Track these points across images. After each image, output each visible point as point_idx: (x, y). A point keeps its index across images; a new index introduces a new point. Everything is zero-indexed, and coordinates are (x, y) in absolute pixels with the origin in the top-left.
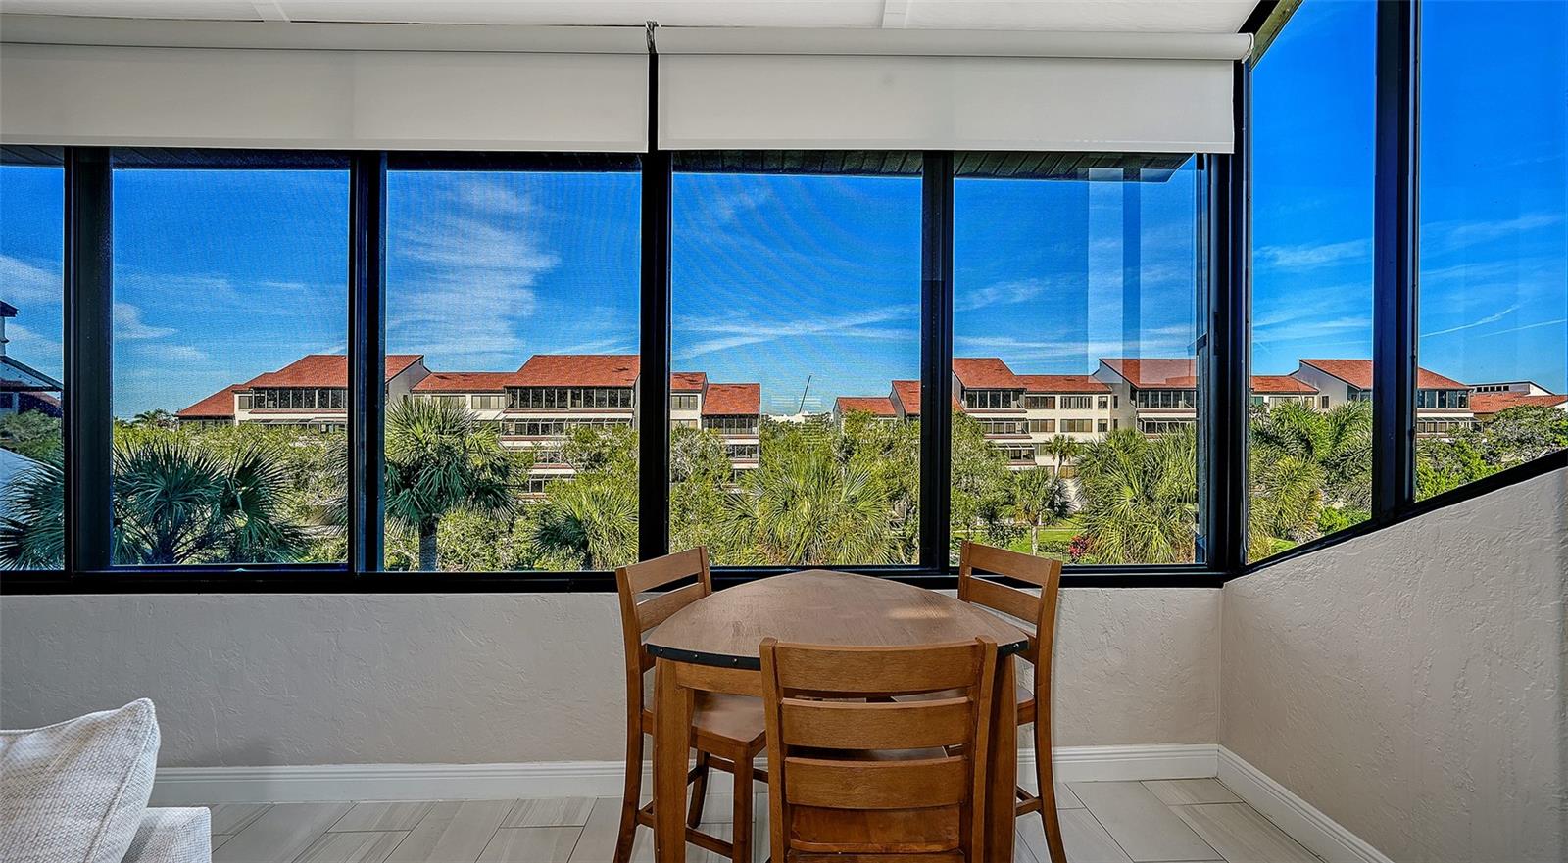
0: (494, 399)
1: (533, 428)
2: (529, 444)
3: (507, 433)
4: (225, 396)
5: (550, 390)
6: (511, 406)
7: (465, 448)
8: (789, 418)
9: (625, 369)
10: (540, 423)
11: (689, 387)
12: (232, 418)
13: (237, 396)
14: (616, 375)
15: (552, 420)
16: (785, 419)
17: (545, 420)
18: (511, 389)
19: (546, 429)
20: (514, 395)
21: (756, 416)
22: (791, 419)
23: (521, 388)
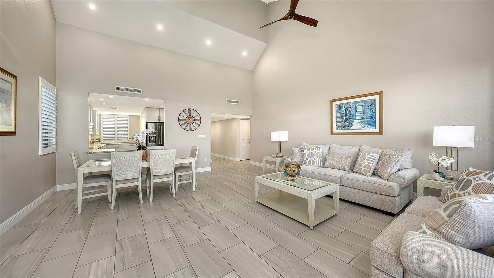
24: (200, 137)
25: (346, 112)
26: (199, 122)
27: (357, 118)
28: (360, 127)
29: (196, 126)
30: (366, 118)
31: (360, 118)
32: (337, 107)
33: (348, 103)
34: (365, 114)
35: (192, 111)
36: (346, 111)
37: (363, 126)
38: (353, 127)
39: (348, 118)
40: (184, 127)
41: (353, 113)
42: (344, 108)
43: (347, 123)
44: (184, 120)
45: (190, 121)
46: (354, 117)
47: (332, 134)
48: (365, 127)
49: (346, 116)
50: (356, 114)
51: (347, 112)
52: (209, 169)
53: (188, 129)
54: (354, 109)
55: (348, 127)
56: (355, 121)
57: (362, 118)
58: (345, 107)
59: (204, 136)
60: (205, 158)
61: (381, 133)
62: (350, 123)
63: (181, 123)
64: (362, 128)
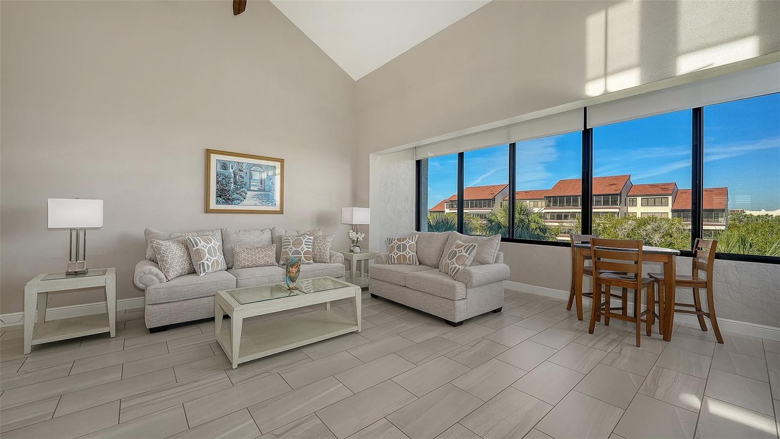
0: (540, 203)
1: (559, 217)
2: (557, 224)
3: (546, 219)
4: (441, 204)
5: (568, 197)
6: (548, 206)
7: (529, 220)
8: (767, 213)
9: (614, 184)
10: (563, 214)
11: (663, 192)
12: (444, 212)
13: (445, 204)
14: (608, 188)
15: (569, 213)
16: (763, 212)
17: (565, 213)
18: (548, 198)
19: (566, 217)
20: (550, 201)
21: (723, 210)
22: (770, 213)
23: (553, 197)
25: (235, 177)
27: (252, 188)
28: (257, 202)
30: (264, 190)
31: (256, 189)
32: (219, 165)
33: (238, 163)
34: (263, 185)
36: (234, 174)
37: (260, 201)
38: (245, 202)
39: (239, 187)
41: (246, 180)
42: (232, 168)
43: (237, 194)
46: (248, 186)
47: (207, 210)
48: (263, 203)
49: (235, 183)
50: (250, 182)
51: (238, 178)
54: (248, 174)
55: (237, 201)
56: (248, 192)
57: (260, 190)
58: (234, 168)
61: (281, 212)
62: (241, 195)
64: (258, 204)
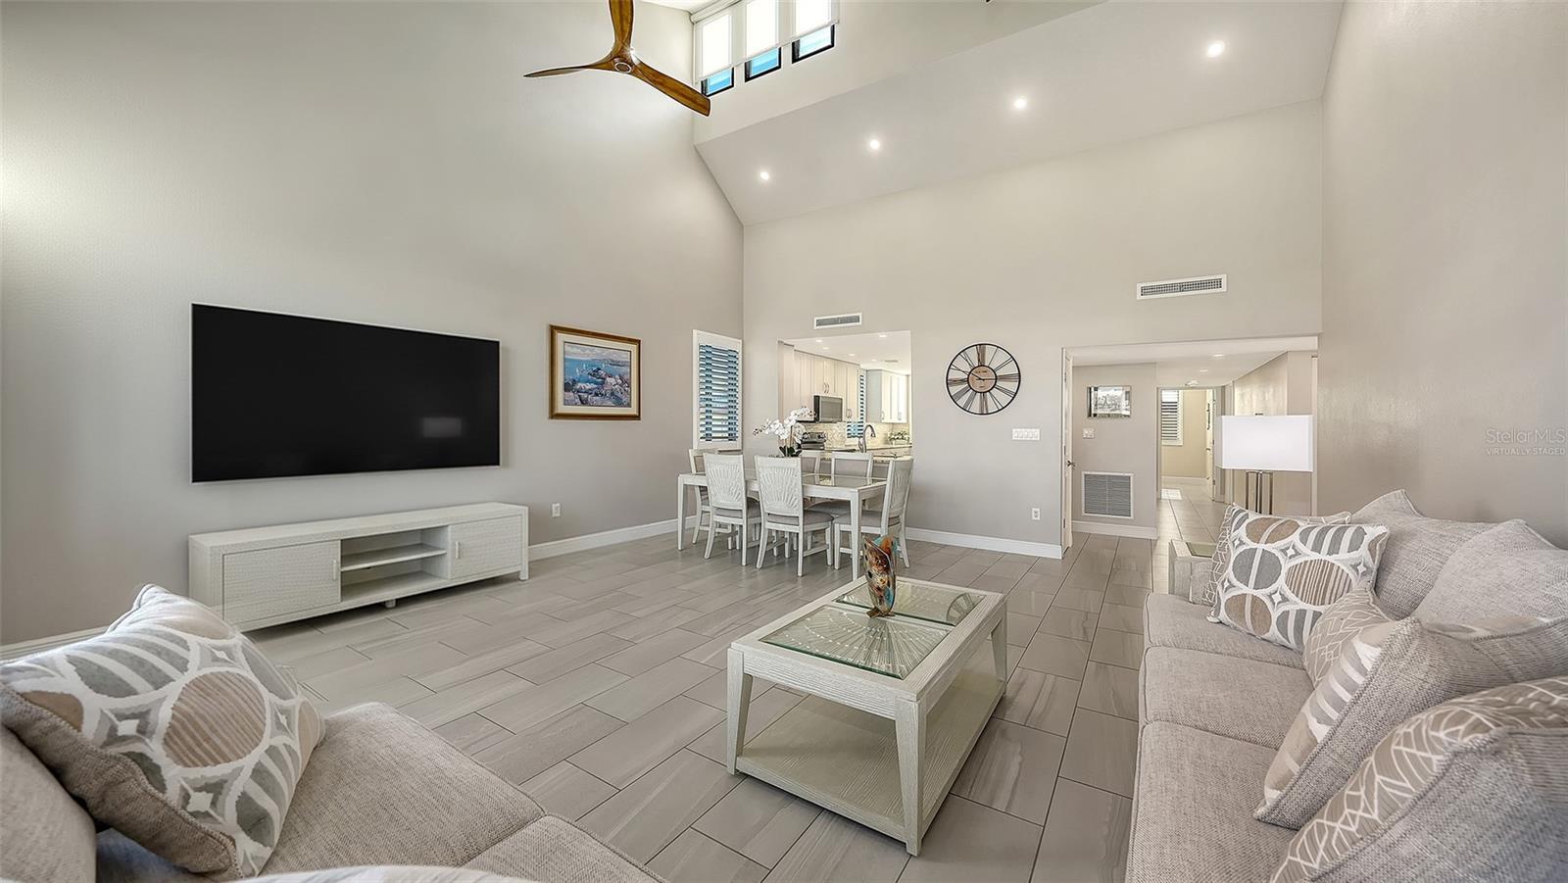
24: (1018, 434)
26: (1012, 386)
29: (1004, 399)
35: (989, 351)
40: (962, 402)
44: (963, 381)
45: (983, 383)
52: (1054, 552)
53: (976, 407)
59: (1034, 434)
60: (1038, 510)
63: (954, 390)
